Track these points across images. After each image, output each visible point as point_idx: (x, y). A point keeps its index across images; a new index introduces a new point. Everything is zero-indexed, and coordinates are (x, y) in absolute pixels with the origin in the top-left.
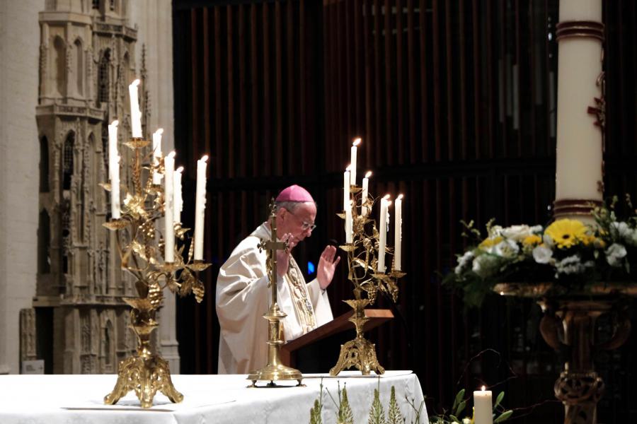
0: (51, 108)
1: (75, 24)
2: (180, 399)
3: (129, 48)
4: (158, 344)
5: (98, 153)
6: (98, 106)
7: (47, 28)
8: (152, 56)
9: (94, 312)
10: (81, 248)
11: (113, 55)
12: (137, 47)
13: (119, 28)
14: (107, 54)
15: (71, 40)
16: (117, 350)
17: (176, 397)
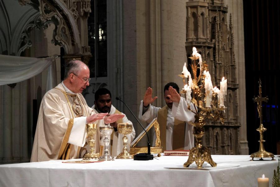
0: (192, 42)
1: (201, 6)
2: (215, 165)
3: (224, 16)
4: (239, 142)
5: (212, 61)
6: (211, 41)
7: (189, 9)
8: (234, 18)
9: (211, 129)
11: (218, 19)
12: (228, 15)
13: (220, 7)
14: (215, 18)
15: (199, 13)
16: (221, 145)
17: (213, 164)
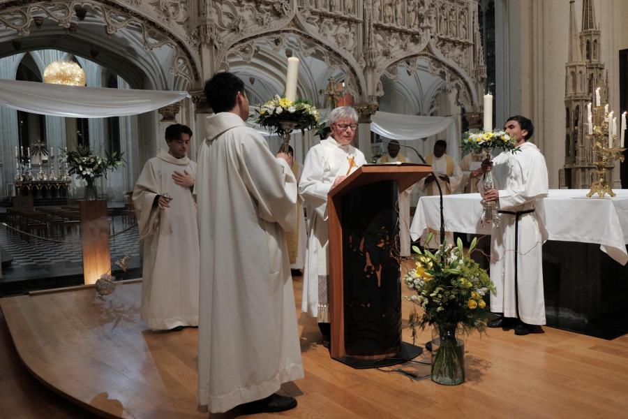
0: (570, 97)
1: (580, 66)
3: (601, 72)
6: (589, 95)
7: (568, 68)
8: (610, 74)
9: (587, 170)
10: (582, 147)
11: (595, 75)
12: (604, 71)
13: (597, 65)
14: (592, 75)
15: (578, 71)
